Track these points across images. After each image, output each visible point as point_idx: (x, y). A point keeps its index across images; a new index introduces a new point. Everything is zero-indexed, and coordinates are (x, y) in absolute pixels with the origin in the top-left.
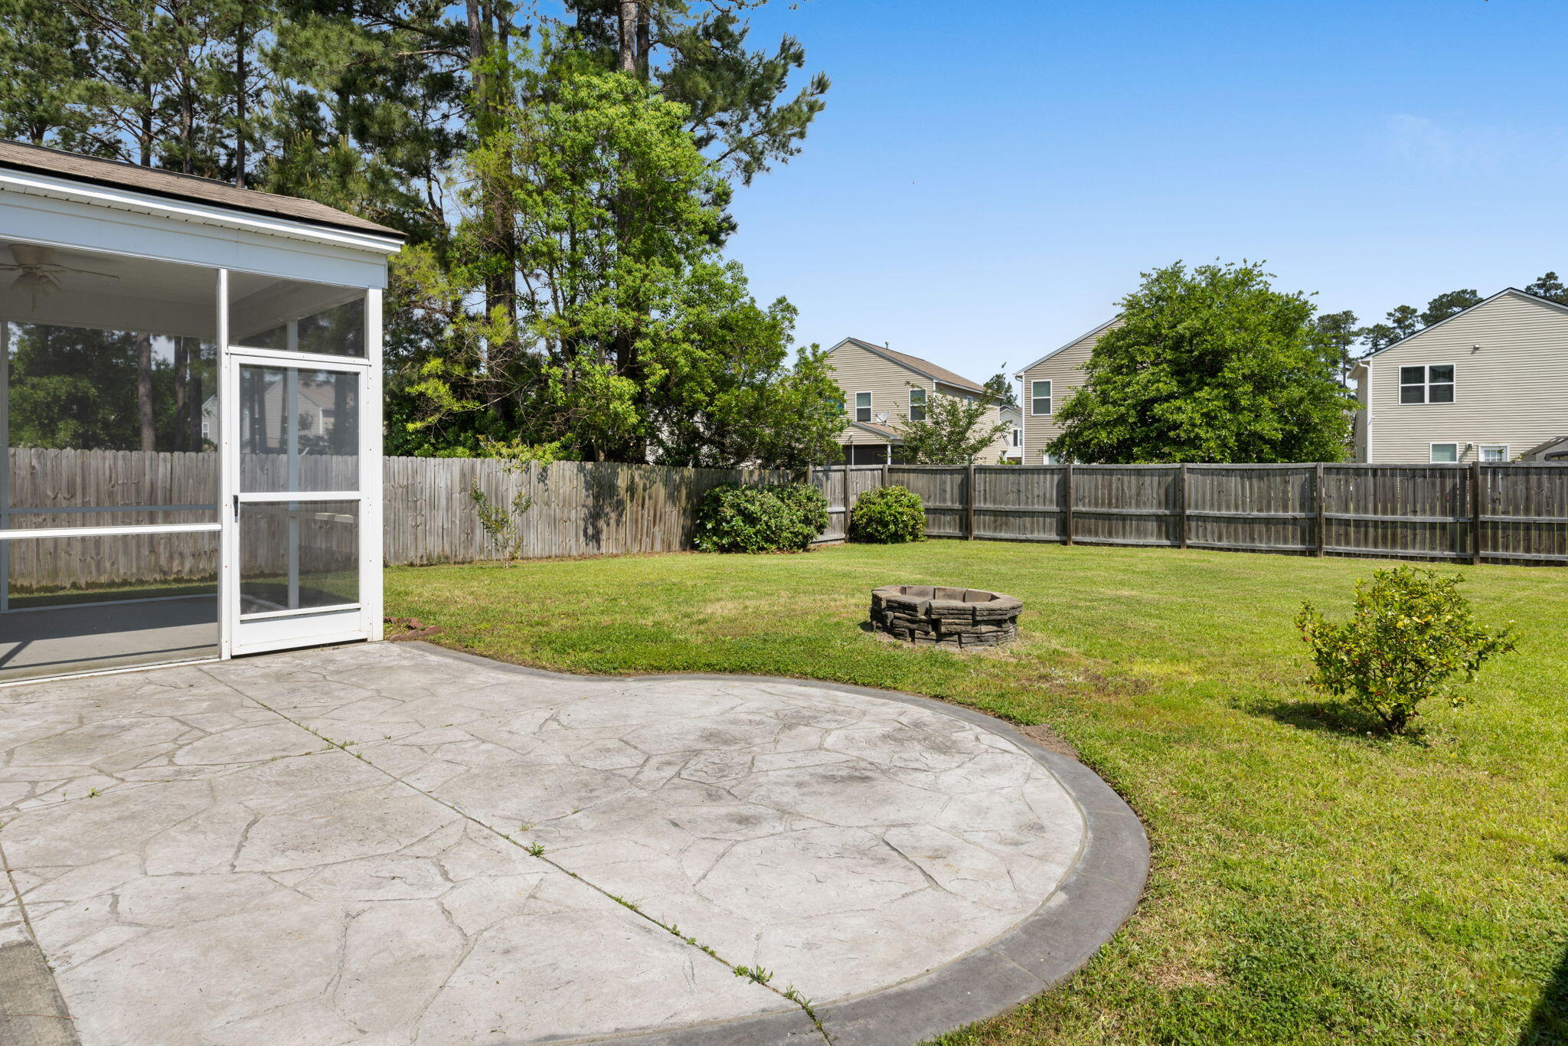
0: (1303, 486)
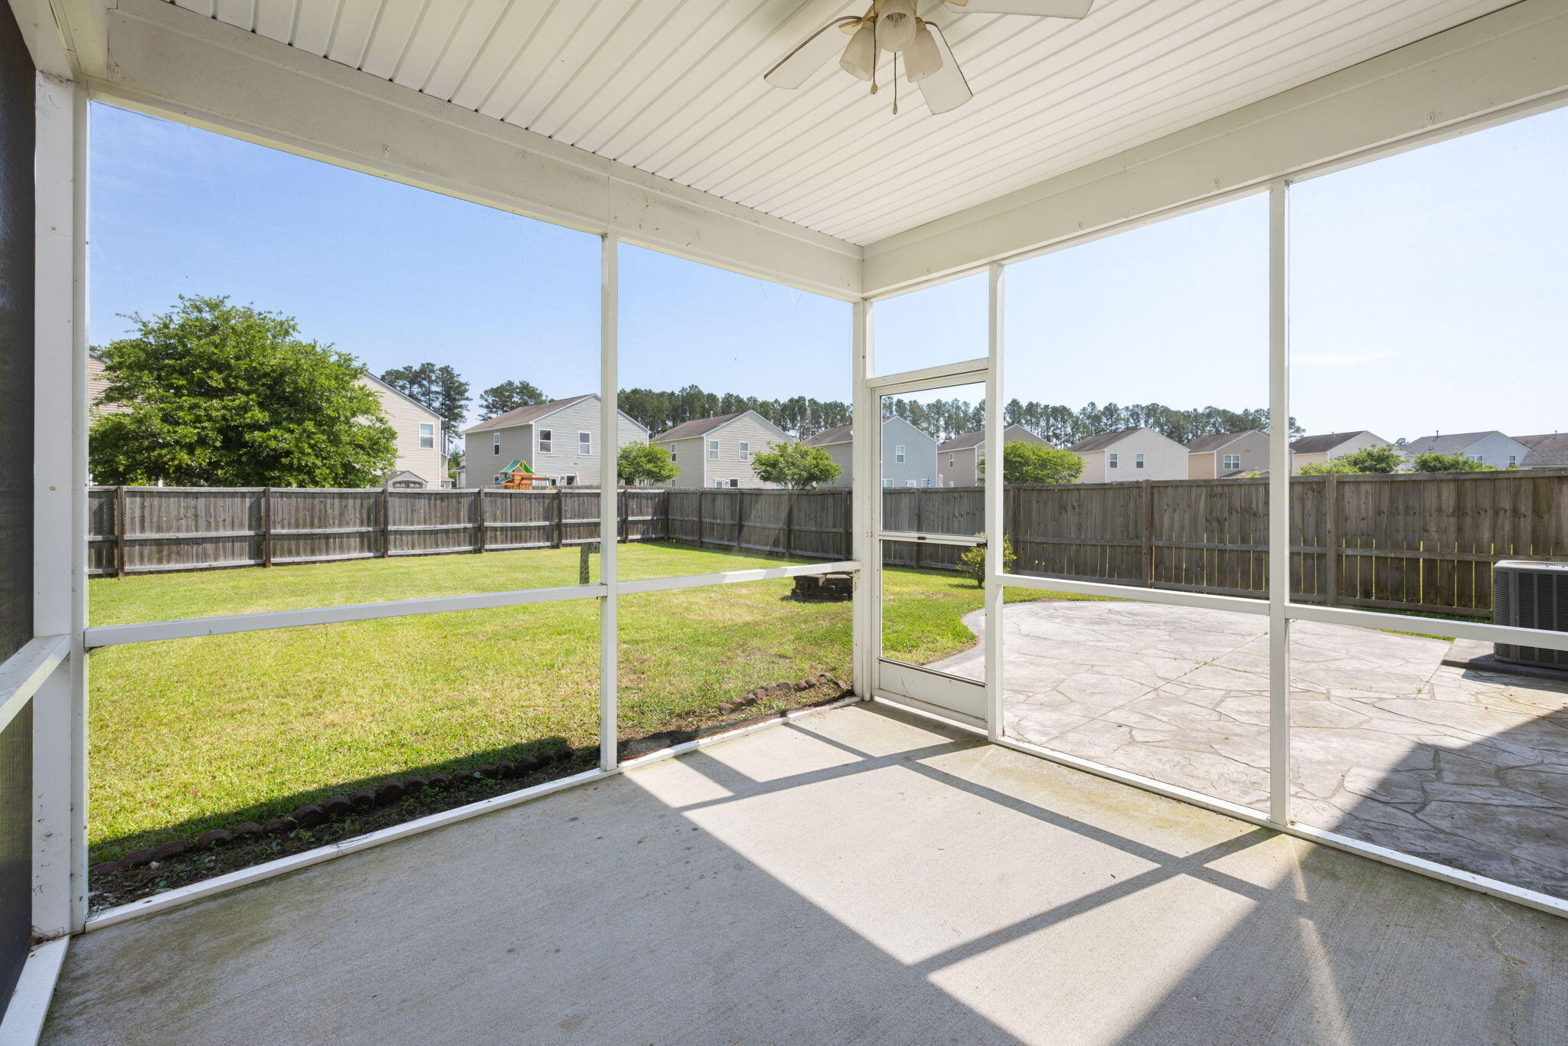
0: (470, 505)
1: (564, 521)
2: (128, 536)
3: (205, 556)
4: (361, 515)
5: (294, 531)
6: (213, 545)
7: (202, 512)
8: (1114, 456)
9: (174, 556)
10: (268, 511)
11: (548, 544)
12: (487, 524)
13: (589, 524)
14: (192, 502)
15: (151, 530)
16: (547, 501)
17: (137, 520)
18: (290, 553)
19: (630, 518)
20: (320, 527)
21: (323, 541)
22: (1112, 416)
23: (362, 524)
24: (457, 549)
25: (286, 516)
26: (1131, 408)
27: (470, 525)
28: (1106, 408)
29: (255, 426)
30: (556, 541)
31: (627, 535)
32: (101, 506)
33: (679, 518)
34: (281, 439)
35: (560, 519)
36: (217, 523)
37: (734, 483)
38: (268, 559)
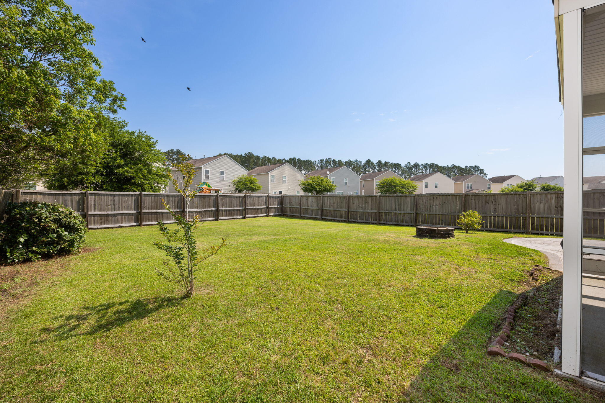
0: (214, 200)
1: (247, 207)
2: (90, 213)
3: (118, 222)
4: (174, 204)
5: (150, 211)
6: (121, 217)
7: (116, 202)
8: (427, 183)
9: (106, 222)
10: (141, 202)
11: (241, 217)
12: (220, 208)
13: (255, 209)
14: (112, 197)
15: (98, 210)
16: (241, 199)
17: (93, 206)
18: (149, 221)
19: (270, 206)
20: (159, 209)
21: (161, 215)
22: (416, 168)
23: (175, 209)
24: (209, 219)
25: (147, 205)
26: (424, 164)
27: (214, 209)
28: (414, 164)
29: (119, 166)
30: (244, 216)
31: (269, 213)
32: (79, 200)
33: (288, 206)
34: (129, 171)
35: (246, 207)
36: (122, 207)
37: (281, 192)
38: (141, 223)
